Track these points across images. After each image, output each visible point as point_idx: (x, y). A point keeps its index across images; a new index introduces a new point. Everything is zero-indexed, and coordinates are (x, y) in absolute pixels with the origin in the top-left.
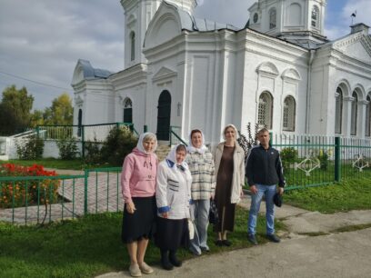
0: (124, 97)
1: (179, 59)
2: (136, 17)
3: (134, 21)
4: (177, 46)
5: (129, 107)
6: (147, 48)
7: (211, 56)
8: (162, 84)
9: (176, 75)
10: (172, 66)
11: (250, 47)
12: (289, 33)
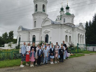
0: (33, 35)
2: (36, 18)
5: (34, 37)
6: (43, 26)
8: (46, 33)
9: (50, 32)
10: (49, 30)
11: (64, 27)
12: (68, 24)
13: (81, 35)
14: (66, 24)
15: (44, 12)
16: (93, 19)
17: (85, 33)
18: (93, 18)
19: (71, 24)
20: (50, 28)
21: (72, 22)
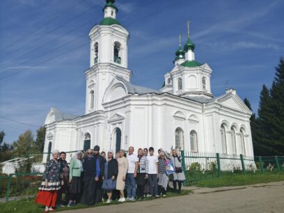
0: (85, 133)
1: (127, 109)
2: (95, 82)
3: (94, 84)
4: (125, 102)
5: (88, 139)
6: (105, 102)
7: (146, 107)
8: (115, 124)
9: (124, 119)
11: (168, 103)
12: (190, 93)
13: (242, 128)
14: (184, 94)
15: (119, 62)
16: (276, 74)
17: (248, 120)
18: (276, 71)
19: (200, 94)
20: (125, 107)
21: (204, 87)
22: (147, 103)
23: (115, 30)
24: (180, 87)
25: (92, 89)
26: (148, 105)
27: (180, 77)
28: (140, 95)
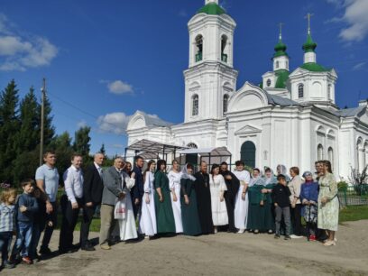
0: (187, 142)
1: (264, 121)
3: (198, 87)
4: (262, 113)
7: (286, 120)
8: (246, 137)
9: (260, 132)
10: (257, 125)
11: (313, 117)
20: (262, 118)
21: (329, 95)
22: (289, 115)
23: (223, 22)
24: (301, 94)
25: (196, 92)
26: (292, 118)
27: (302, 82)
28: (282, 107)
